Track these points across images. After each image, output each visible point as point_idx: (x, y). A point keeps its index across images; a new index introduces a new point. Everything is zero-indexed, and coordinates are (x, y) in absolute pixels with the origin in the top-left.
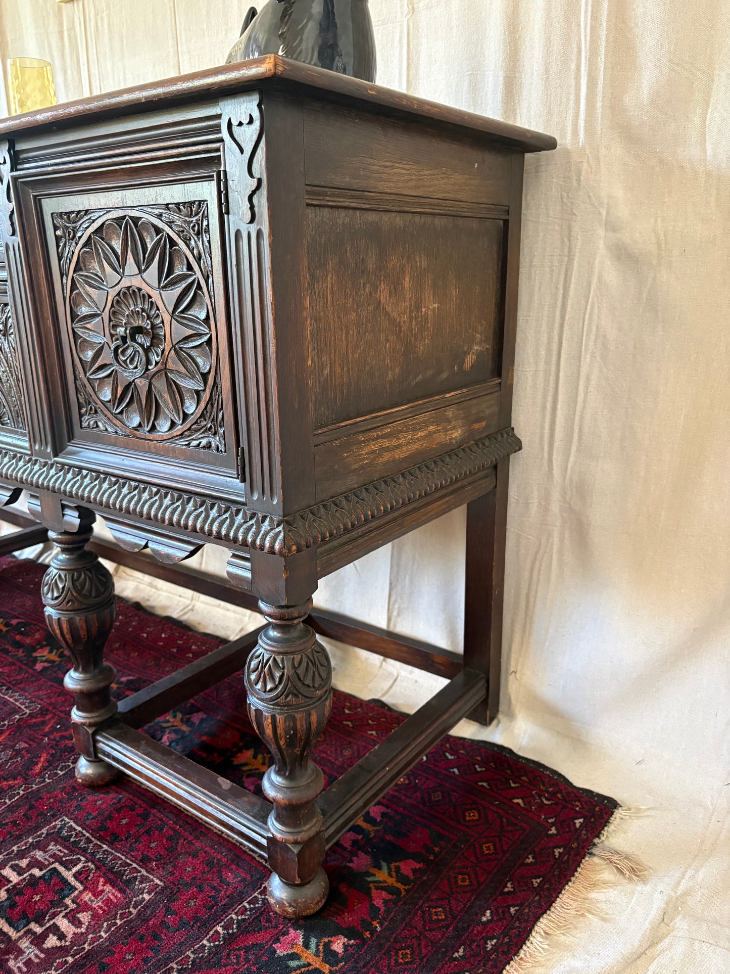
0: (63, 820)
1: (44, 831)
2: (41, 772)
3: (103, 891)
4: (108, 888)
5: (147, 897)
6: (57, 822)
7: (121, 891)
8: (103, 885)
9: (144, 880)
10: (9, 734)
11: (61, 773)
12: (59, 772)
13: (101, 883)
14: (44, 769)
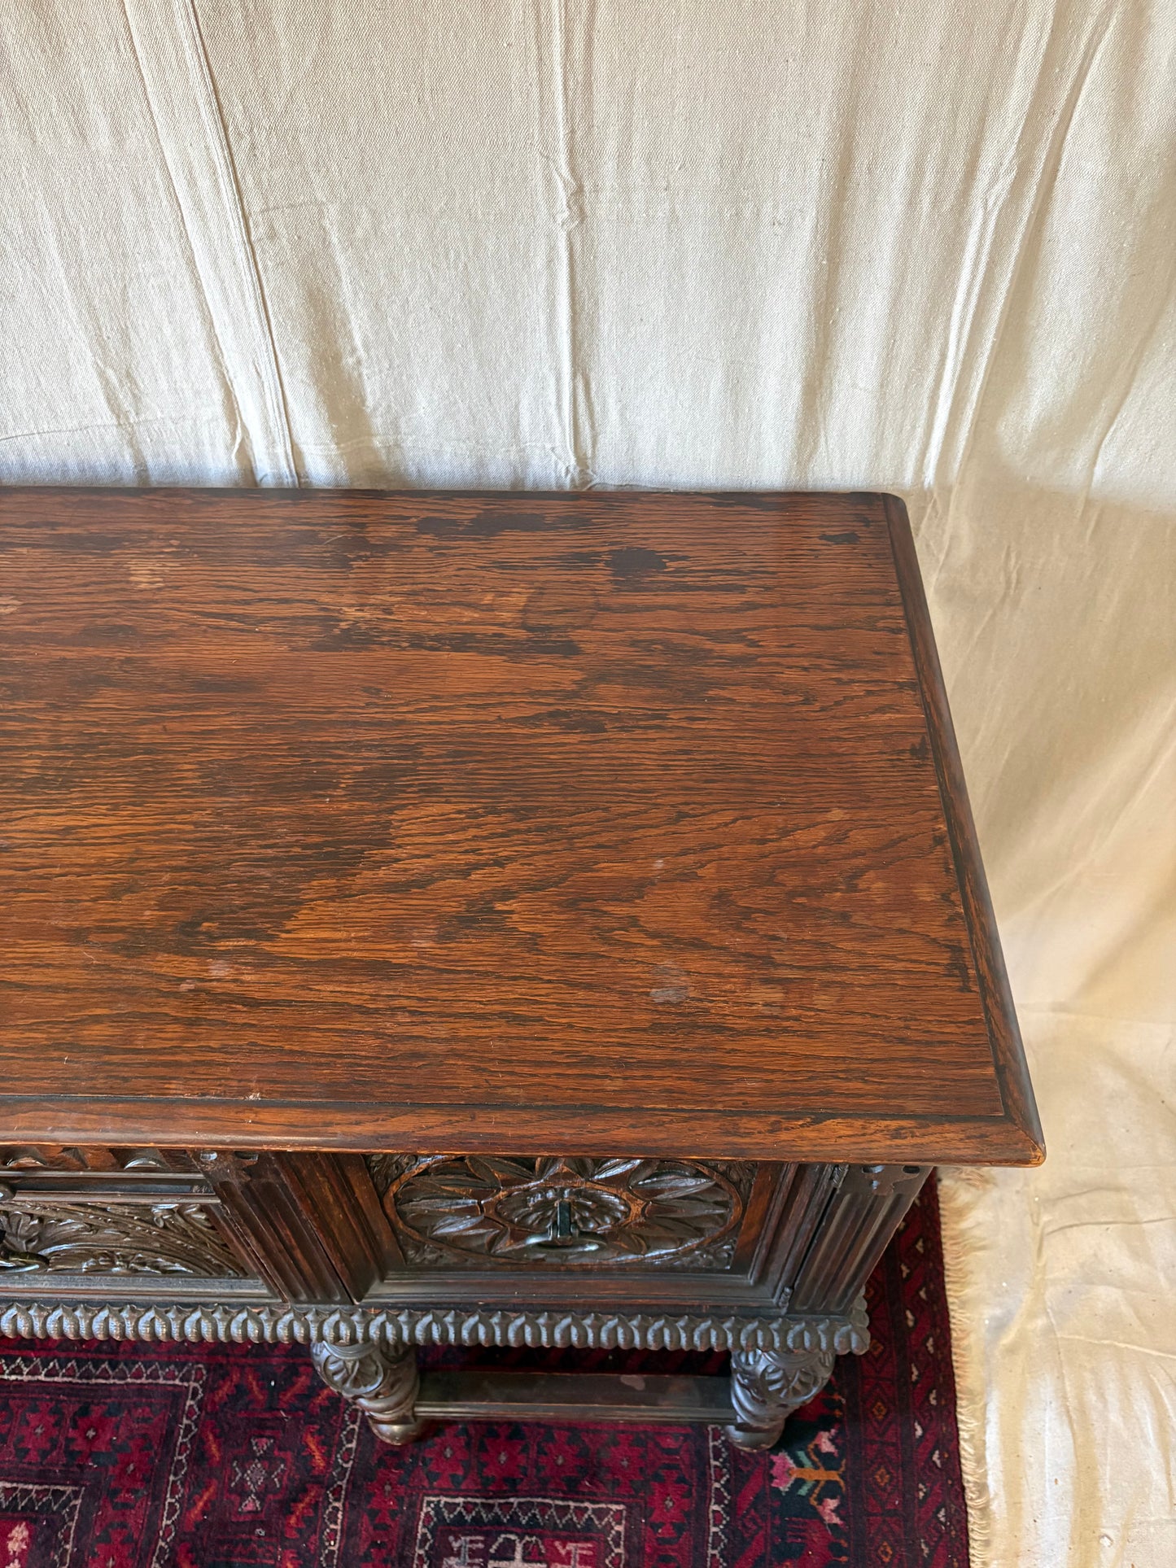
0: (429, 1503)
1: (421, 1530)
2: (328, 1463)
3: (569, 1553)
4: (571, 1546)
5: (620, 1528)
6: (425, 1510)
7: (587, 1540)
8: (564, 1547)
9: (600, 1514)
10: (216, 1437)
11: (353, 1445)
12: (349, 1446)
13: (560, 1548)
14: (327, 1458)
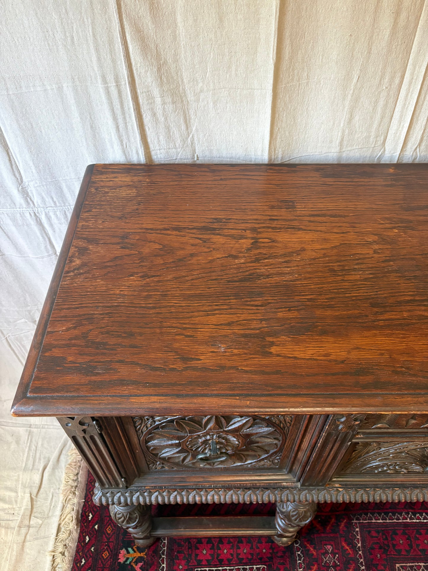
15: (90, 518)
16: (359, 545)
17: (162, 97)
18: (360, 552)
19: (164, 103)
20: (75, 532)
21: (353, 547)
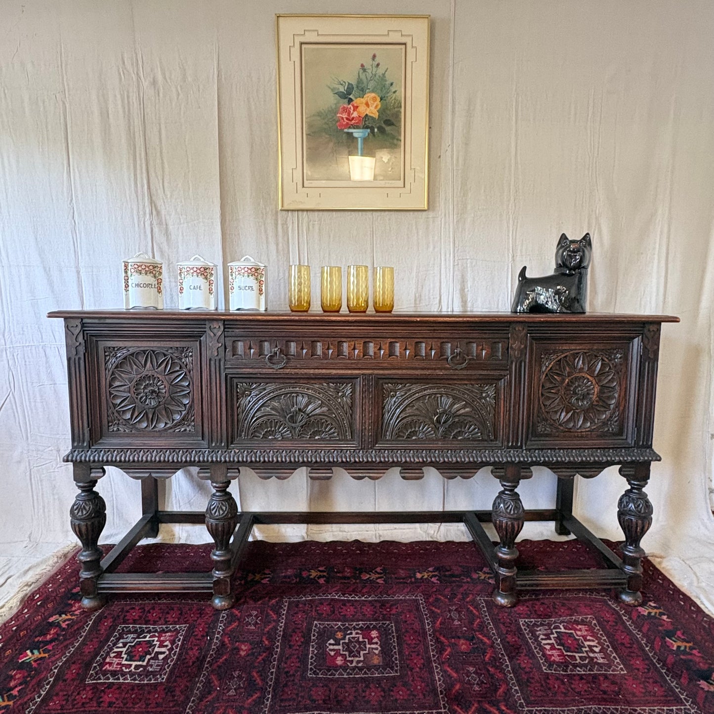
15: (36, 598)
16: (285, 612)
17: (169, 278)
18: (284, 616)
19: (170, 282)
20: (15, 608)
21: (279, 615)
